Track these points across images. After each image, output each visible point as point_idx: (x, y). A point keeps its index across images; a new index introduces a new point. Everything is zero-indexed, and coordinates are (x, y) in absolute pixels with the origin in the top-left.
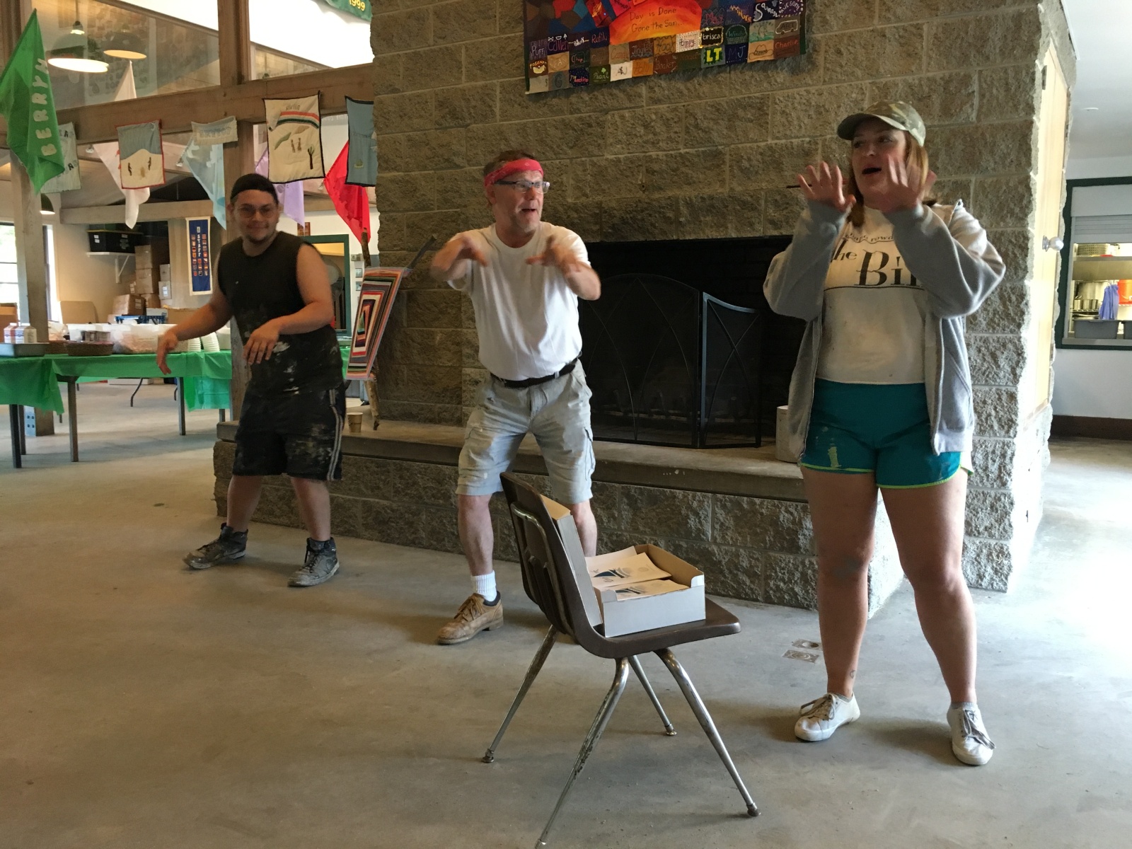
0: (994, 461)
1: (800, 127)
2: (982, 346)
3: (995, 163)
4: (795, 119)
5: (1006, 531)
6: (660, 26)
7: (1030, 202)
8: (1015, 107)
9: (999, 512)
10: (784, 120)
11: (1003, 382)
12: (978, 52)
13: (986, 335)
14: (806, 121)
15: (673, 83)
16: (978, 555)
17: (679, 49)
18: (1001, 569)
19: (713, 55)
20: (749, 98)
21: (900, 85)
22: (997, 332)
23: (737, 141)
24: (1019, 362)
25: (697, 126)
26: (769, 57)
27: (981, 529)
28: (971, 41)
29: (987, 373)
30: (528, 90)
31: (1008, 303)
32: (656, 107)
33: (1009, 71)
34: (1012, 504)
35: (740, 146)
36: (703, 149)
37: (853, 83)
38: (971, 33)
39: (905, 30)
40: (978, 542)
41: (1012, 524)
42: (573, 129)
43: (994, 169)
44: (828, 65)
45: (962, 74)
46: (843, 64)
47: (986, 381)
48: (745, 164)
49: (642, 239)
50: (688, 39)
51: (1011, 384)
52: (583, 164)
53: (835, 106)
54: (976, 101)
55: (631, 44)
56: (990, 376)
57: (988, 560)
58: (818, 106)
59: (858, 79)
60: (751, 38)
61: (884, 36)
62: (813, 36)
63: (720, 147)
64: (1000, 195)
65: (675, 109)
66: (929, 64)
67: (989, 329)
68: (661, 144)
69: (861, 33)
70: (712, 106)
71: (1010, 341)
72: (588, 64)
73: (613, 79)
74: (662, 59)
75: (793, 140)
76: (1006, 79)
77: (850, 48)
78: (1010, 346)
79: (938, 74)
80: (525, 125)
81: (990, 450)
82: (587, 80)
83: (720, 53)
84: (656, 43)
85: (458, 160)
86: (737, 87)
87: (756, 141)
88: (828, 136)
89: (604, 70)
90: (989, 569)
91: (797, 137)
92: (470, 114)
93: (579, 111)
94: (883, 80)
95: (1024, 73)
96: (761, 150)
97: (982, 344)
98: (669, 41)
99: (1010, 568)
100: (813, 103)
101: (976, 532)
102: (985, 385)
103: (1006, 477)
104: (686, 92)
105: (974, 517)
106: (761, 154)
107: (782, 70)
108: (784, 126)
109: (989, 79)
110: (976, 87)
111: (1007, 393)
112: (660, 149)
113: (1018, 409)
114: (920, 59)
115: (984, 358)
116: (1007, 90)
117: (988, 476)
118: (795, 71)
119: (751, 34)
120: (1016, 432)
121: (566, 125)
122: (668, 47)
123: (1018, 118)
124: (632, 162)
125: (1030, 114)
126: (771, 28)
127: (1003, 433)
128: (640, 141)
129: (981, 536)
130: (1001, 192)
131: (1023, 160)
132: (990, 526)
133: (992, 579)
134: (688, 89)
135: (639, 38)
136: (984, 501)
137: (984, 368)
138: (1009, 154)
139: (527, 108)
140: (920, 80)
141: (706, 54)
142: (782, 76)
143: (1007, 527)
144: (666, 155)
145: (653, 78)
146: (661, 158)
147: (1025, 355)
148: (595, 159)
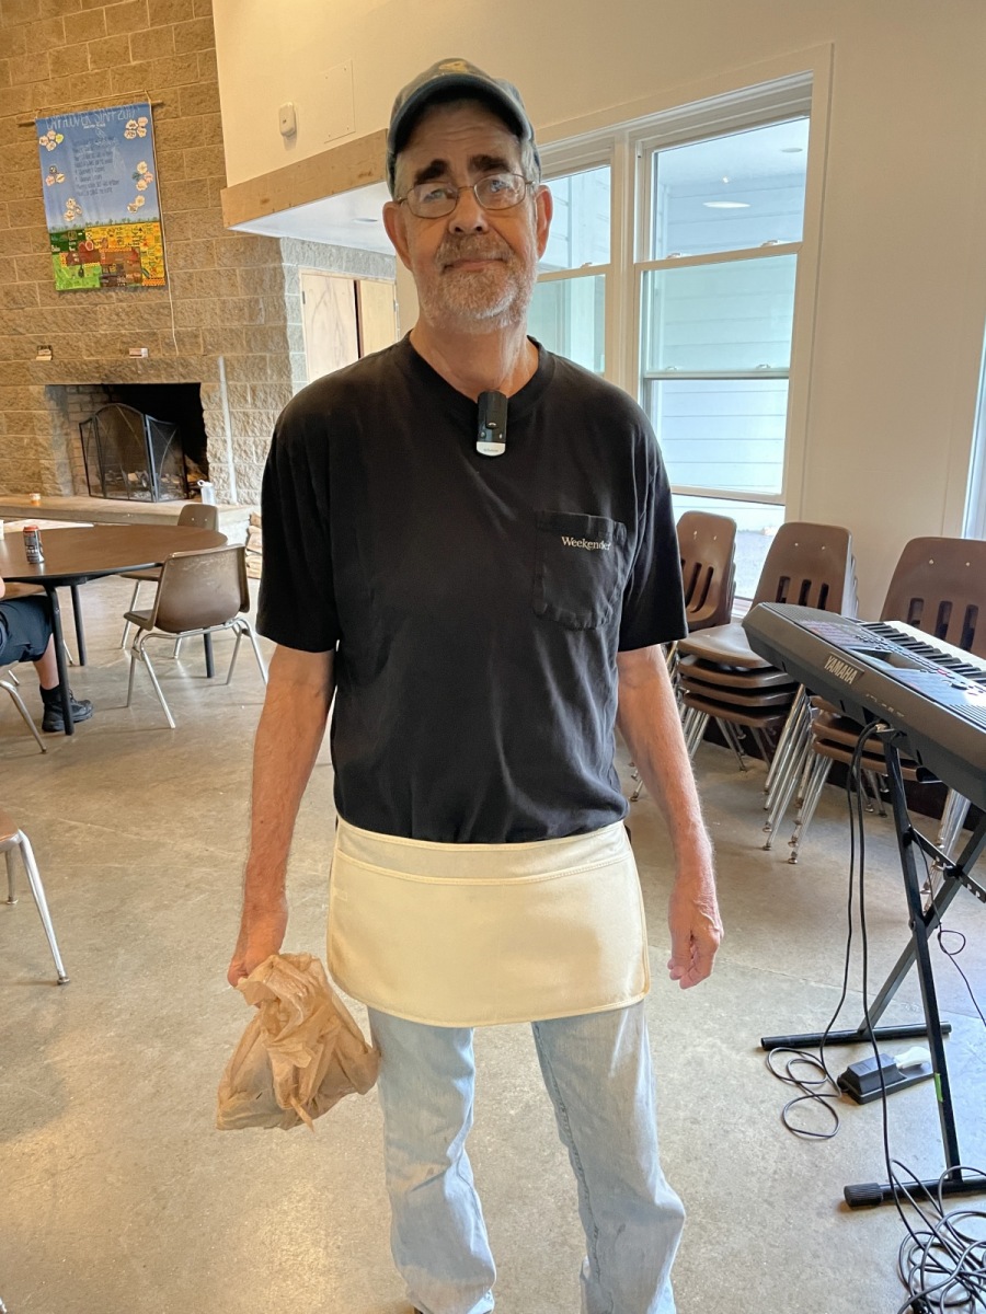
1: (190, 321)
3: (274, 347)
8: (279, 317)
12: (261, 287)
14: (193, 318)
21: (230, 302)
25: (142, 317)
28: (257, 280)
32: (121, 304)
33: (275, 298)
36: (147, 330)
37: (210, 299)
38: (256, 276)
39: (229, 271)
42: (80, 314)
43: (275, 350)
45: (255, 298)
48: (168, 341)
49: (121, 382)
52: (88, 335)
53: (204, 310)
54: (263, 313)
61: (220, 274)
63: (155, 330)
66: (241, 291)
76: (274, 303)
77: (206, 279)
79: (246, 297)
85: (21, 330)
88: (203, 328)
91: (189, 327)
92: (23, 301)
93: (81, 304)
94: (223, 298)
95: (280, 299)
109: (266, 302)
110: (262, 306)
112: (126, 329)
114: (238, 288)
116: (275, 308)
121: (75, 311)
124: (113, 336)
125: (285, 322)
128: (116, 324)
130: (279, 363)
131: (286, 346)
138: (279, 343)
140: (238, 299)
148: (94, 333)
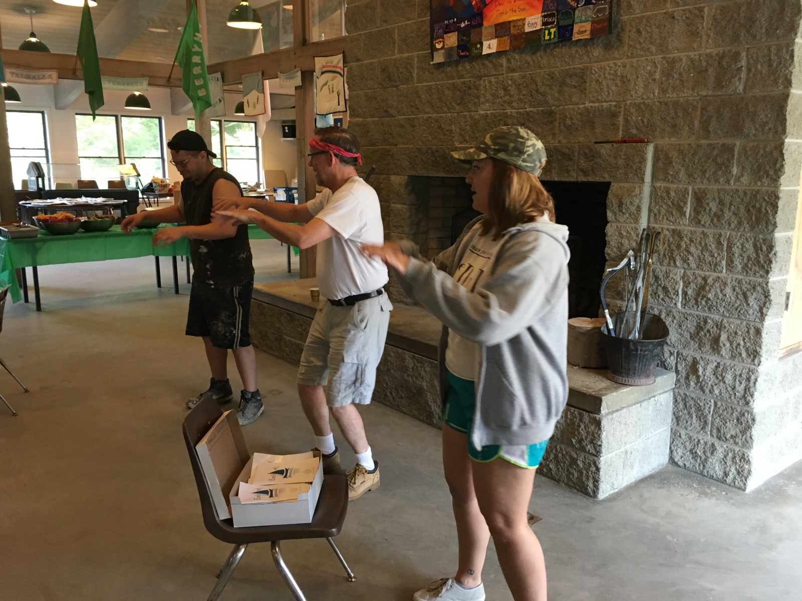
0: (741, 383)
1: (609, 93)
2: (736, 286)
3: (756, 129)
4: (605, 86)
5: (747, 442)
6: (515, 11)
7: (782, 166)
8: (776, 81)
9: (743, 425)
10: (597, 87)
11: (752, 318)
12: (748, 31)
13: (740, 277)
14: (614, 88)
15: (524, 56)
16: (725, 457)
17: (527, 29)
18: (742, 471)
19: (550, 34)
20: (574, 68)
21: (684, 60)
22: (750, 276)
23: (564, 103)
24: (766, 303)
25: (537, 90)
26: (587, 36)
27: (728, 436)
28: (742, 21)
29: (739, 309)
30: (432, 61)
31: (759, 251)
32: (512, 75)
33: (772, 49)
34: (754, 420)
35: (566, 107)
36: (541, 109)
37: (648, 58)
38: (742, 14)
39: (690, 12)
40: (725, 446)
41: (753, 438)
42: (459, 90)
43: (755, 135)
44: (631, 42)
45: (733, 50)
46: (642, 41)
47: (739, 315)
48: (568, 122)
50: (533, 21)
51: (759, 321)
52: (465, 116)
53: (635, 76)
54: (743, 75)
55: (496, 25)
56: (742, 312)
57: (733, 461)
58: (622, 76)
59: (652, 54)
60: (577, 20)
61: (673, 17)
62: (621, 18)
63: (553, 108)
64: (758, 157)
65: (524, 77)
66: (707, 41)
67: (743, 272)
68: (514, 104)
69: (656, 15)
70: (549, 75)
71: (759, 285)
72: (469, 41)
73: (484, 53)
74: (515, 38)
75: (604, 104)
76: (770, 56)
77: (648, 28)
78: (759, 288)
79: (715, 51)
80: (431, 86)
81: (738, 373)
82: (468, 54)
83: (555, 32)
84: (512, 24)
85: (392, 111)
86: (566, 60)
87: (578, 104)
88: (628, 102)
89: (479, 46)
90: (733, 469)
91: (606, 102)
92: (399, 78)
93: (462, 77)
94: (672, 56)
95: (784, 50)
96: (580, 111)
97: (737, 284)
98: (520, 23)
99: (749, 472)
100: (619, 74)
101: (724, 438)
102: (737, 318)
103: (749, 398)
104: (531, 63)
105: (723, 426)
106: (580, 114)
107: (597, 46)
108: (597, 92)
109: (755, 55)
110: (744, 63)
111: (754, 328)
112: (513, 108)
113: (762, 342)
114: (701, 37)
115: (737, 296)
116: (770, 66)
117: (735, 394)
118: (608, 47)
119: (576, 17)
120: (760, 362)
121: (455, 87)
122: (520, 27)
123: (779, 90)
124: (495, 117)
125: (788, 88)
126: (590, 12)
127: (750, 361)
128: (501, 101)
129: (728, 442)
130: (760, 155)
131: (780, 129)
132: (735, 435)
133: (735, 478)
134: (534, 61)
135: (501, 21)
136: (732, 414)
137: (736, 305)
138: (767, 122)
139: (432, 73)
140: (700, 55)
141: (545, 33)
142: (597, 51)
143: (748, 439)
144: (517, 112)
145: (510, 53)
146: (513, 114)
147: (772, 298)
148: (472, 114)
